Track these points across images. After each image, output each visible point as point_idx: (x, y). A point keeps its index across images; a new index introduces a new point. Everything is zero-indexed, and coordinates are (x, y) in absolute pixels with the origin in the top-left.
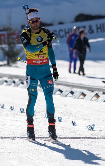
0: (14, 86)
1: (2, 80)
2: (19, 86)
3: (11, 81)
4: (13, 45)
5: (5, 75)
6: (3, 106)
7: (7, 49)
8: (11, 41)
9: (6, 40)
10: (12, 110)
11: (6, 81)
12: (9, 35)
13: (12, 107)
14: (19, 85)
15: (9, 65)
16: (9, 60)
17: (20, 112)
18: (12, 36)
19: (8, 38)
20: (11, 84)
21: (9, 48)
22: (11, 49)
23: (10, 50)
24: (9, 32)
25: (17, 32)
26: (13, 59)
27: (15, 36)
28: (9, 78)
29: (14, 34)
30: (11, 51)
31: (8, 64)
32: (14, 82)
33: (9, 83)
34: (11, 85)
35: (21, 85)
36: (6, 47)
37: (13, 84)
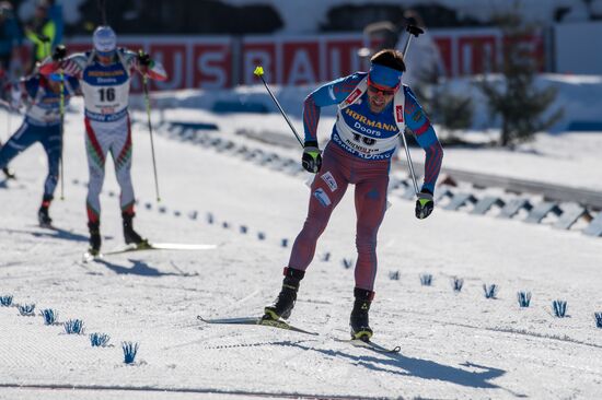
0: (527, 221)
1: (486, 199)
2: (544, 220)
3: (517, 202)
4: (523, 78)
5: (493, 181)
6: (492, 292)
7: (502, 89)
8: (517, 62)
9: (500, 59)
10: (525, 304)
11: (500, 203)
12: (510, 41)
13: (523, 296)
14: (545, 216)
15: (509, 144)
16: (510, 126)
17: (554, 314)
18: (522, 46)
19: (507, 51)
20: (517, 213)
21: (510, 87)
22: (517, 88)
23: (512, 93)
24: (510, 31)
25: (538, 31)
26: (522, 124)
27: (531, 47)
28: (508, 191)
29: (528, 37)
30: (517, 96)
31: (505, 143)
32: (528, 206)
33: (510, 209)
34: (516, 217)
35: (552, 217)
36: (497, 82)
37: (523, 213)
